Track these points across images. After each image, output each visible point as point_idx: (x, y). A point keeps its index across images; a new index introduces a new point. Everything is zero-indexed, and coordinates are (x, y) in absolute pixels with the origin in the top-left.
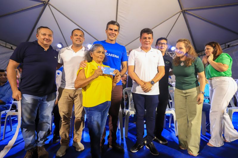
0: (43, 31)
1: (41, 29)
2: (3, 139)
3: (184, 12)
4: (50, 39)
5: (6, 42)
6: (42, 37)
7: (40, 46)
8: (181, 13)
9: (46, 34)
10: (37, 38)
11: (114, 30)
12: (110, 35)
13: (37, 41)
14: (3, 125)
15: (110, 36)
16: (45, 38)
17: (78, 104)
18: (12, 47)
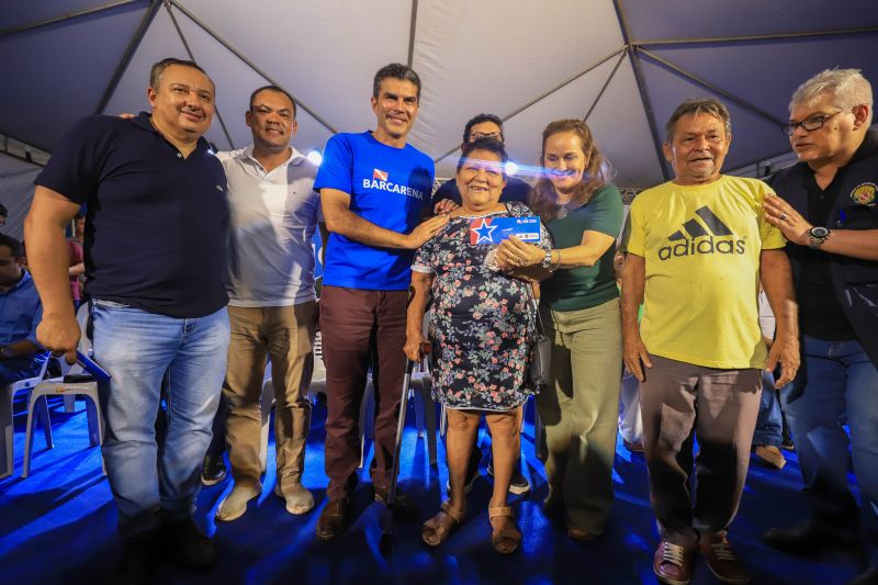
0: (173, 76)
1: (166, 69)
3: (634, 52)
6: (174, 98)
7: (162, 136)
8: (624, 55)
9: (188, 87)
10: (152, 104)
11: (401, 100)
12: (388, 116)
13: (150, 115)
15: (388, 121)
16: (185, 104)
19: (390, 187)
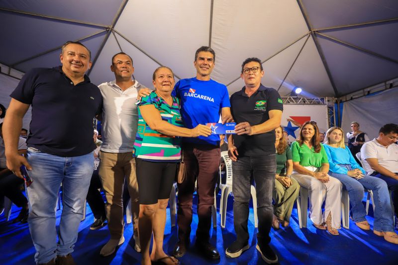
3: (314, 34)
6: (68, 58)
8: (309, 36)
9: (74, 52)
11: (206, 59)
13: (62, 67)
15: (200, 69)
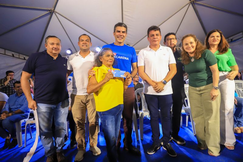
0: (51, 40)
1: (49, 39)
2: (25, 146)
3: (193, 4)
4: (58, 47)
5: (19, 53)
6: (51, 47)
7: (49, 55)
8: (190, 4)
9: (54, 43)
10: (46, 48)
11: (121, 32)
12: (118, 37)
13: (46, 50)
14: (23, 133)
15: (118, 39)
16: (53, 47)
17: (90, 109)
18: (24, 58)
19: (117, 57)
